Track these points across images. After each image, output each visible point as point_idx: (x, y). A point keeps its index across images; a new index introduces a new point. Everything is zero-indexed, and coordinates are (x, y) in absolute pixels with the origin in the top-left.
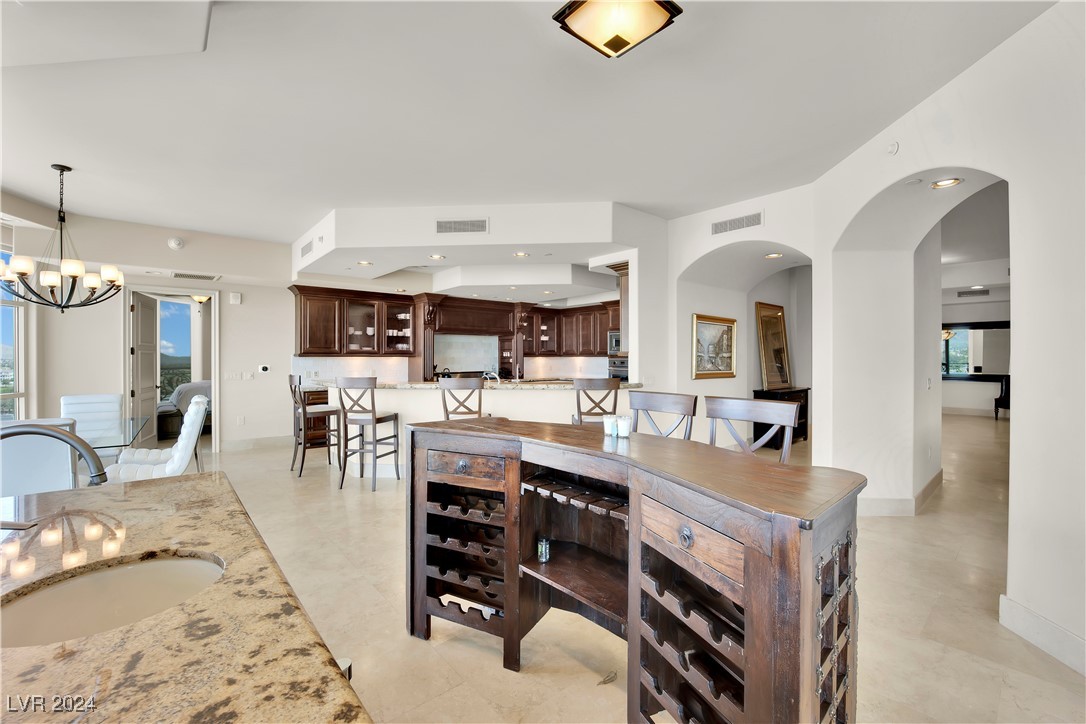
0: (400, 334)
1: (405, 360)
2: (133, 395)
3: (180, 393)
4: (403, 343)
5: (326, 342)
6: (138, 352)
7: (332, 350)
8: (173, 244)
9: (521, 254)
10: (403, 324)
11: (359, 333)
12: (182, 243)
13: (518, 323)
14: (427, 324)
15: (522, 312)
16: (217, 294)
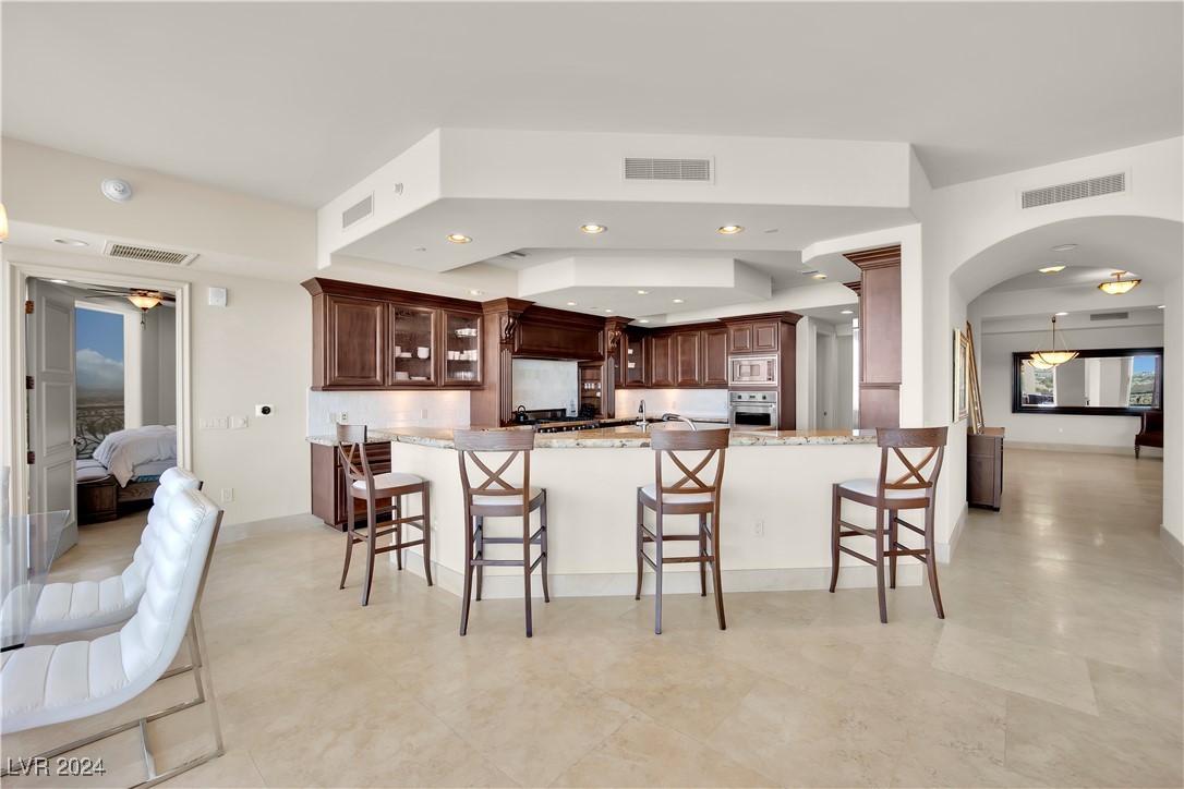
0: (463, 357)
1: (466, 394)
2: (31, 459)
3: (112, 448)
6: (41, 386)
8: (111, 190)
10: (465, 343)
11: (407, 355)
12: (129, 190)
13: (609, 344)
15: (616, 330)
16: (186, 287)
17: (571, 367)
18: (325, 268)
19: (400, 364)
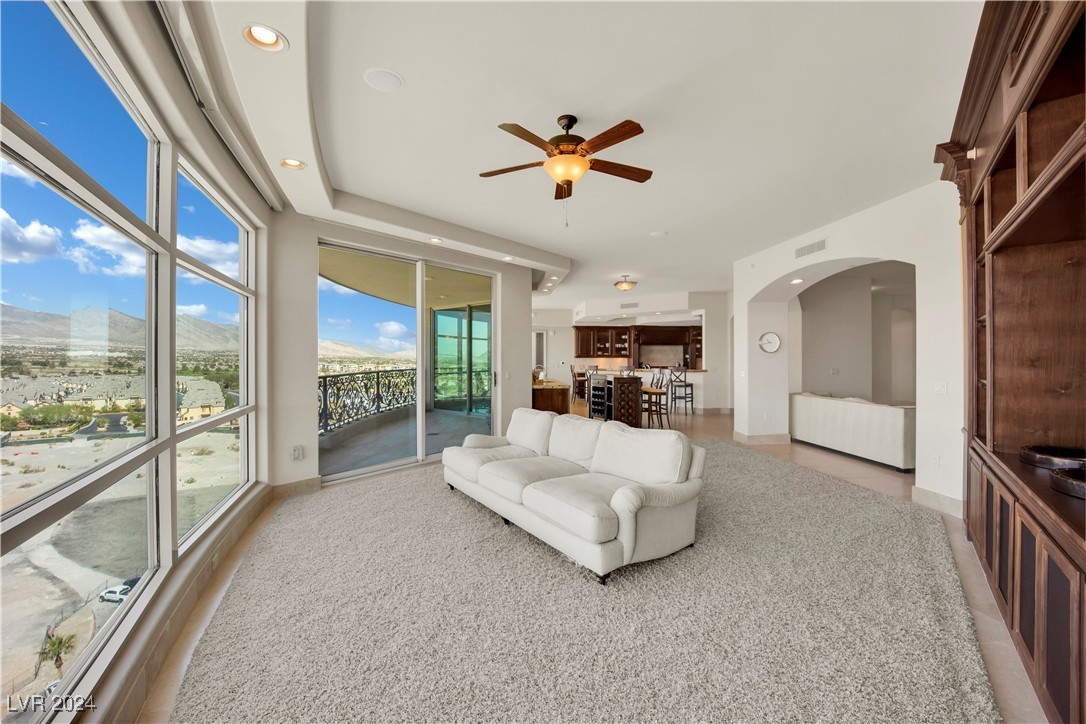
0: (623, 346)
1: (626, 359)
4: (624, 351)
5: (587, 351)
7: (590, 354)
10: (625, 341)
11: (602, 346)
13: (691, 337)
14: (635, 341)
17: (680, 348)
18: (574, 324)
19: (599, 349)
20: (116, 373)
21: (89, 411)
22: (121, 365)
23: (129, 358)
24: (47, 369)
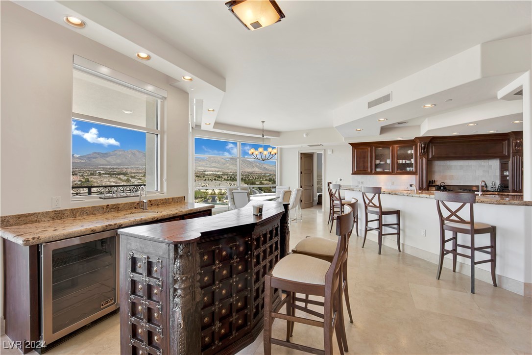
4: (409, 167)
5: (364, 168)
7: (367, 172)
9: (428, 106)
20: (218, 180)
21: (207, 193)
22: (219, 177)
23: (222, 175)
24: (199, 178)
